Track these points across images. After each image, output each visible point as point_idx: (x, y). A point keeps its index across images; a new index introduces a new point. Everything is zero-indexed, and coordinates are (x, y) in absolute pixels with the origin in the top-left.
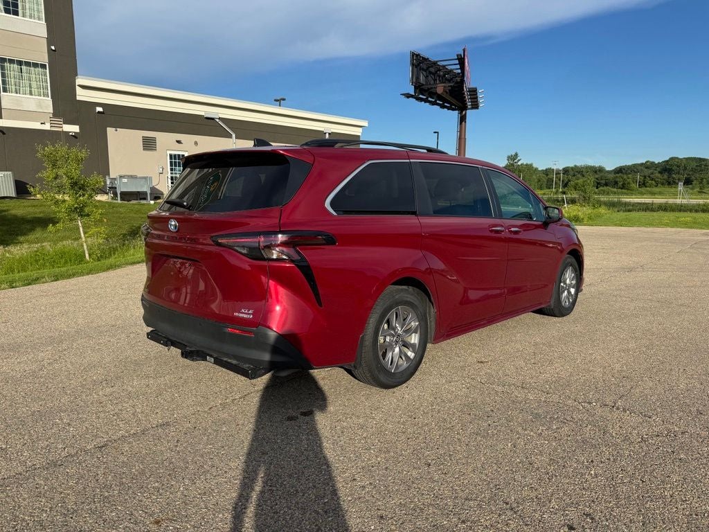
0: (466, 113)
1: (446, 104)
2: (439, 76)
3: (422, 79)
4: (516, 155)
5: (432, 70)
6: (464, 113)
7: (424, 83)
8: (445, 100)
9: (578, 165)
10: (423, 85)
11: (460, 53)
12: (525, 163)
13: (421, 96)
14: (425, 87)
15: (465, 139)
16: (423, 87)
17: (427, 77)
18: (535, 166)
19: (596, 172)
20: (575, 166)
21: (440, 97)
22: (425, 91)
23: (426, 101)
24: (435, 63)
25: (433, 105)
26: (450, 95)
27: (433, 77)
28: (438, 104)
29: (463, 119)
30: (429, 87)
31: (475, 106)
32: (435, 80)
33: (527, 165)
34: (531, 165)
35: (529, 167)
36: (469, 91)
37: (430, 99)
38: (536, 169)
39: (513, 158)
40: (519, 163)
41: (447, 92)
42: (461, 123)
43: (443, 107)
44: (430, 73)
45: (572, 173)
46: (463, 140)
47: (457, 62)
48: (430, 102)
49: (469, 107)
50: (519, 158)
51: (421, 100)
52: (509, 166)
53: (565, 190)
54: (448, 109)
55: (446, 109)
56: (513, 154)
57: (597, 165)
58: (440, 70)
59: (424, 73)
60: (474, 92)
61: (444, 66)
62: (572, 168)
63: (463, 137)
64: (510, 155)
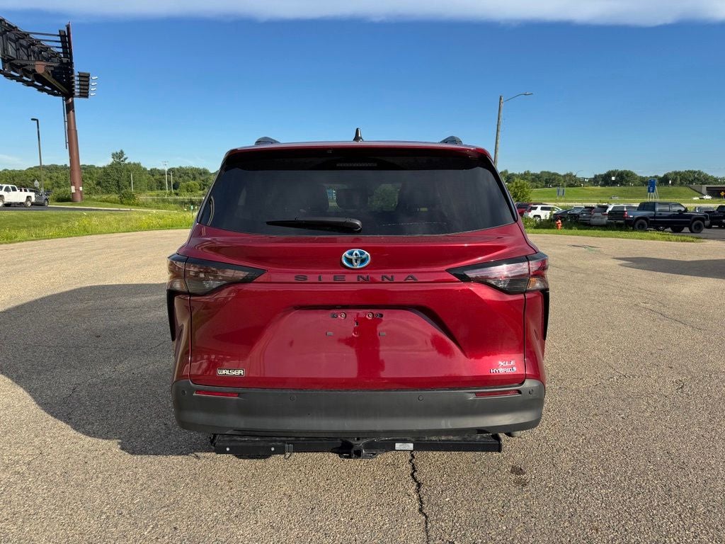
0: (73, 102)
1: (46, 87)
2: (34, 52)
3: (11, 52)
4: (122, 152)
5: (24, 42)
6: (70, 100)
7: (15, 57)
8: (45, 82)
9: (183, 166)
10: (14, 59)
11: (63, 29)
12: (132, 162)
13: (12, 73)
14: (17, 62)
15: (76, 131)
16: (14, 62)
17: (17, 50)
18: (143, 165)
19: (201, 174)
20: (181, 167)
21: (38, 77)
22: (19, 67)
23: (19, 80)
24: (26, 35)
25: (28, 85)
26: (53, 77)
27: (26, 51)
28: (35, 86)
29: (70, 108)
30: (23, 63)
31: (85, 94)
32: (29, 56)
33: (134, 164)
34: (139, 164)
35: (137, 166)
36: (79, 76)
37: (25, 78)
38: (145, 169)
39: (119, 155)
40: (126, 162)
41: (49, 73)
42: (68, 112)
43: (41, 89)
44: (22, 45)
45: (178, 174)
46: (73, 132)
47: (59, 39)
48: (24, 82)
49: (77, 94)
50: (125, 156)
51: (12, 77)
52: (116, 165)
53: (177, 191)
54: (49, 94)
55: (45, 94)
56: (119, 151)
57: (201, 167)
58: (33, 44)
59: (13, 44)
60: (85, 78)
61: (39, 41)
62: (177, 169)
63: (73, 128)
64: (115, 152)
